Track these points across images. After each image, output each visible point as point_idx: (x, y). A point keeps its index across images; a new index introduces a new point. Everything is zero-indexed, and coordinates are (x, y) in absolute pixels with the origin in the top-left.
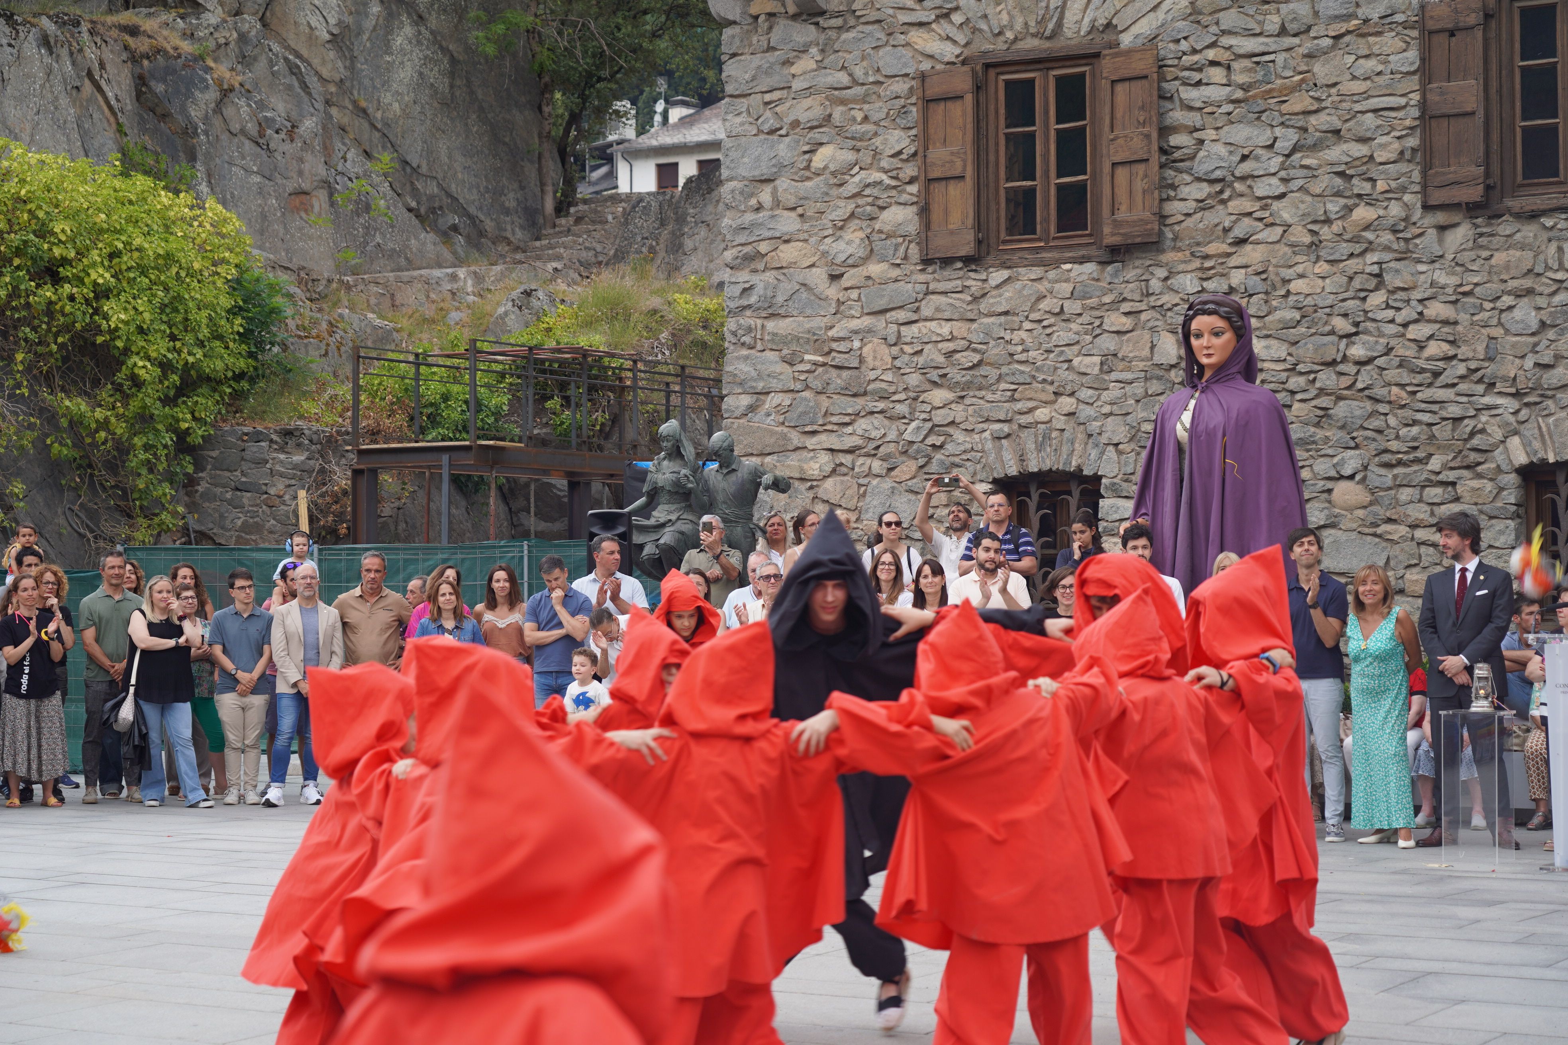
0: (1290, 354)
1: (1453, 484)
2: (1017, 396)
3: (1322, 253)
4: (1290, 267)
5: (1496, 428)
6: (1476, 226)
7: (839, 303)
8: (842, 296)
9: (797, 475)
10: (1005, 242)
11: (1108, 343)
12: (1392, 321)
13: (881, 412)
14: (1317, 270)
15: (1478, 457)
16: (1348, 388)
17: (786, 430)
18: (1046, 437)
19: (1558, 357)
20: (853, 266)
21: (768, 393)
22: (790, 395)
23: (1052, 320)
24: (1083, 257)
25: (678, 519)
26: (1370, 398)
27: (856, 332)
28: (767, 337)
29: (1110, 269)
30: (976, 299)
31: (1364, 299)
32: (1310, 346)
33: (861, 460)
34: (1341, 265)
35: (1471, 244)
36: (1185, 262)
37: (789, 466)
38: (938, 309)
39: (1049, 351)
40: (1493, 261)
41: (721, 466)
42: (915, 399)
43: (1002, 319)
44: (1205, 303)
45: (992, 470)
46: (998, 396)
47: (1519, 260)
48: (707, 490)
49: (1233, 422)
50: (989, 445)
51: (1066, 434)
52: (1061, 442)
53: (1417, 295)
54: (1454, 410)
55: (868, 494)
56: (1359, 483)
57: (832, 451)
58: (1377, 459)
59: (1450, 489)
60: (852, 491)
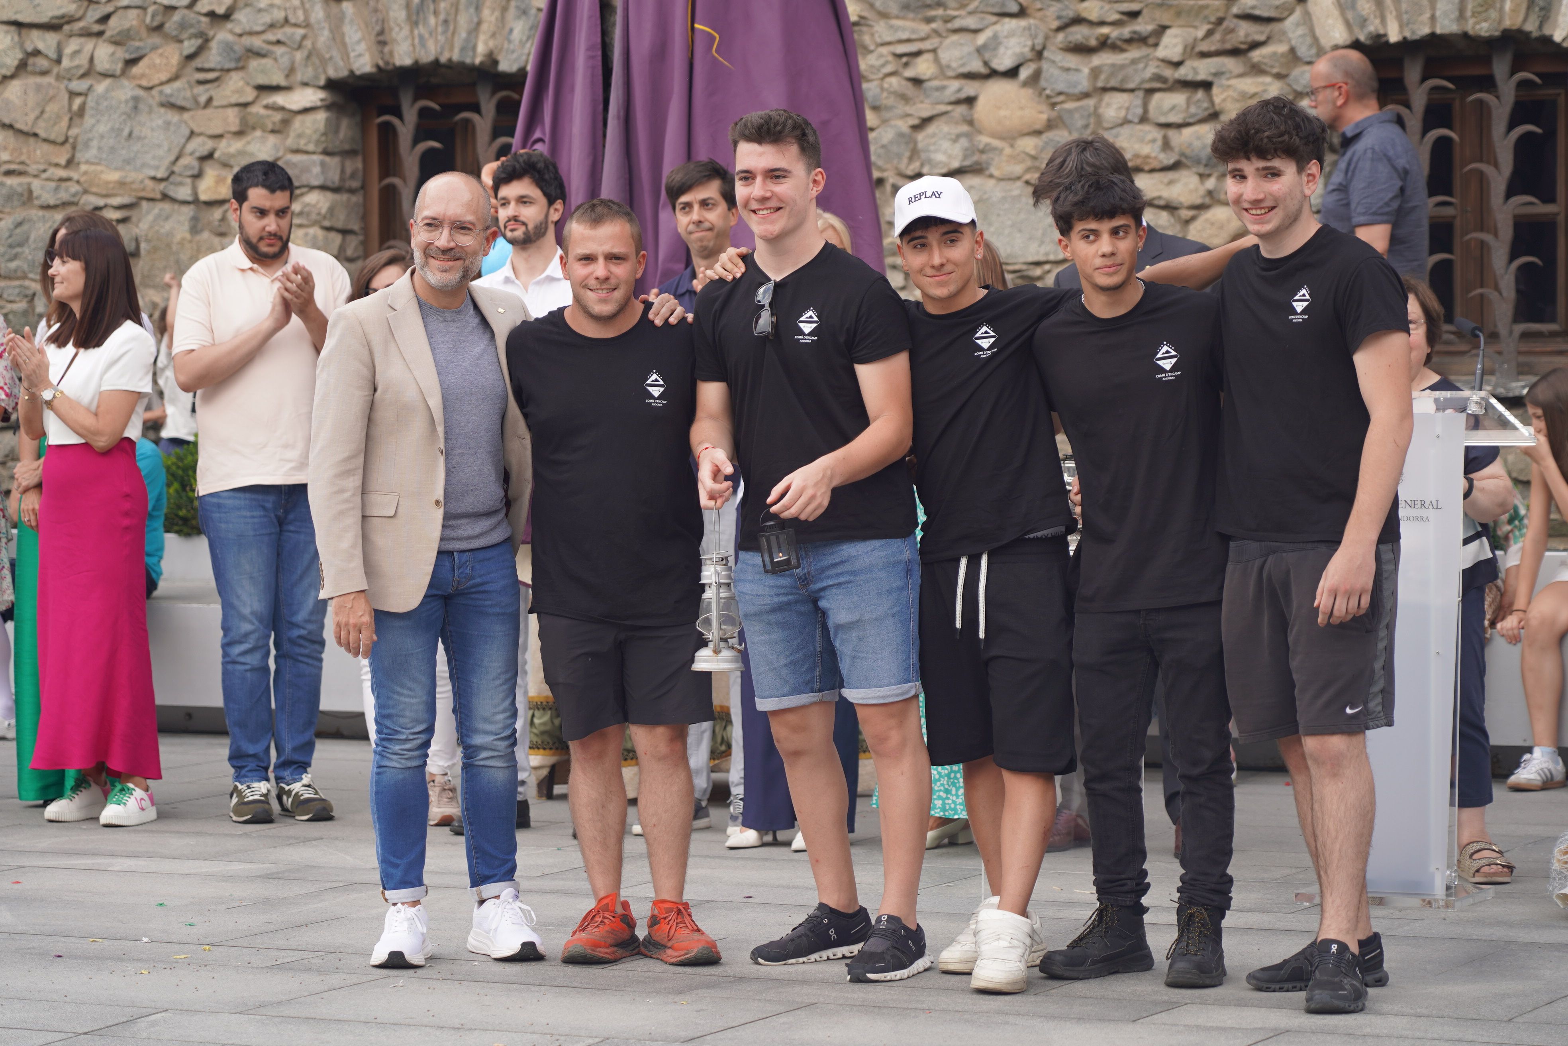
1: (1207, 86)
15: (1256, 32)
33: (73, 45)
45: (324, 62)
50: (319, 13)
52: (456, 6)
55: (88, 112)
56: (1026, 84)
57: (19, 25)
58: (1061, 36)
59: (1200, 94)
60: (58, 106)
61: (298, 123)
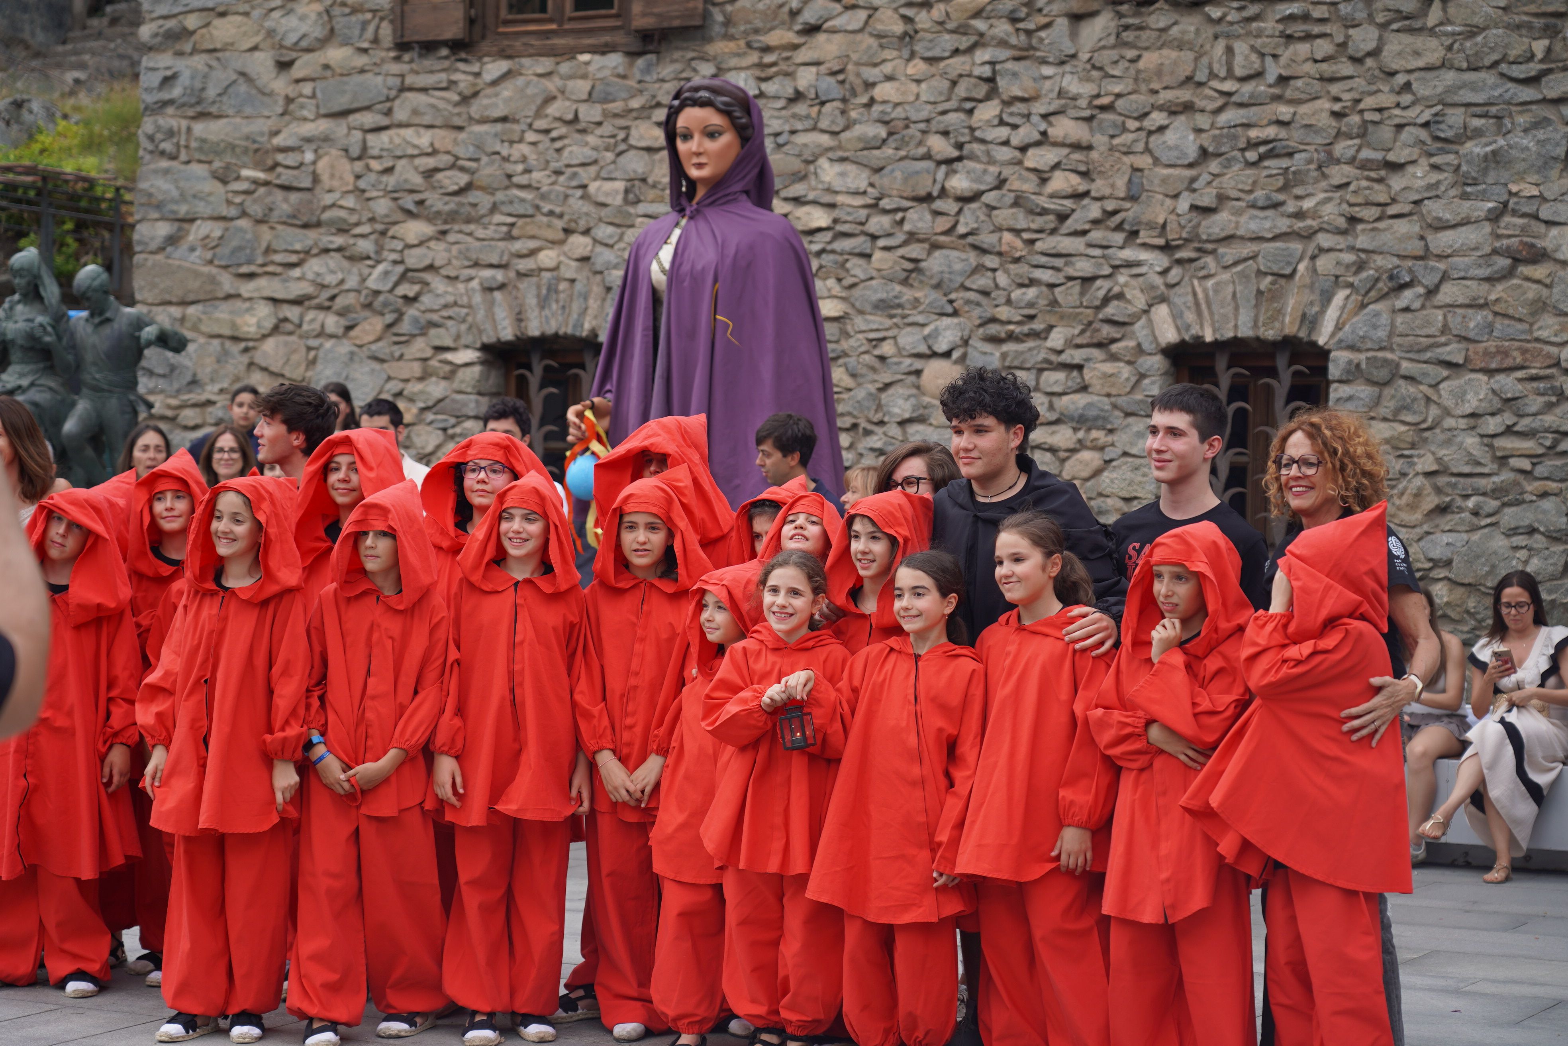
0: (872, 185)
1: (1080, 367)
2: (515, 232)
3: (918, 48)
4: (875, 65)
5: (1137, 293)
6: (1120, 15)
7: (289, 100)
8: (291, 91)
9: (227, 332)
10: (507, 23)
11: (635, 163)
12: (1006, 143)
13: (339, 250)
14: (910, 71)
15: (1114, 332)
16: (947, 232)
17: (214, 270)
18: (552, 289)
19: (1222, 198)
20: (308, 50)
21: (192, 220)
22: (222, 224)
23: (563, 130)
24: (606, 45)
25: (32, 384)
26: (975, 247)
27: (309, 140)
28: (194, 144)
29: (641, 62)
30: (465, 100)
31: (970, 112)
32: (898, 174)
33: (310, 315)
34: (942, 64)
35: (1112, 40)
36: (738, 55)
37: (217, 320)
38: (415, 112)
39: (558, 173)
40: (1141, 64)
41: (92, 315)
42: (383, 233)
43: (499, 127)
44: (697, 89)
45: (480, 332)
46: (490, 232)
47: (1175, 63)
48: (74, 347)
49: (728, 261)
50: (477, 298)
51: (578, 286)
52: (571, 297)
53: (1039, 108)
54: (1083, 267)
55: (319, 361)
56: (956, 362)
57: (274, 301)
58: (981, 330)
59: (1075, 373)
60: (300, 356)
61: (461, 374)
